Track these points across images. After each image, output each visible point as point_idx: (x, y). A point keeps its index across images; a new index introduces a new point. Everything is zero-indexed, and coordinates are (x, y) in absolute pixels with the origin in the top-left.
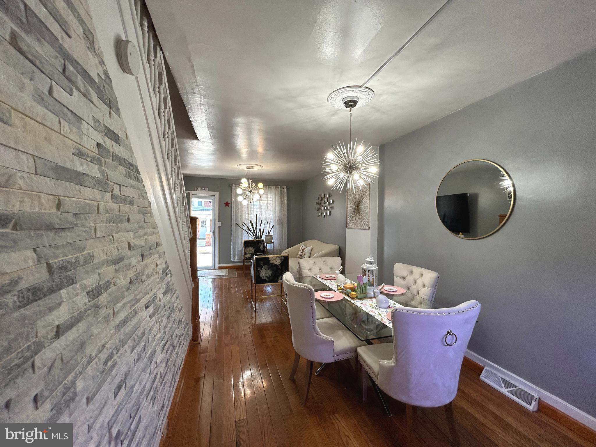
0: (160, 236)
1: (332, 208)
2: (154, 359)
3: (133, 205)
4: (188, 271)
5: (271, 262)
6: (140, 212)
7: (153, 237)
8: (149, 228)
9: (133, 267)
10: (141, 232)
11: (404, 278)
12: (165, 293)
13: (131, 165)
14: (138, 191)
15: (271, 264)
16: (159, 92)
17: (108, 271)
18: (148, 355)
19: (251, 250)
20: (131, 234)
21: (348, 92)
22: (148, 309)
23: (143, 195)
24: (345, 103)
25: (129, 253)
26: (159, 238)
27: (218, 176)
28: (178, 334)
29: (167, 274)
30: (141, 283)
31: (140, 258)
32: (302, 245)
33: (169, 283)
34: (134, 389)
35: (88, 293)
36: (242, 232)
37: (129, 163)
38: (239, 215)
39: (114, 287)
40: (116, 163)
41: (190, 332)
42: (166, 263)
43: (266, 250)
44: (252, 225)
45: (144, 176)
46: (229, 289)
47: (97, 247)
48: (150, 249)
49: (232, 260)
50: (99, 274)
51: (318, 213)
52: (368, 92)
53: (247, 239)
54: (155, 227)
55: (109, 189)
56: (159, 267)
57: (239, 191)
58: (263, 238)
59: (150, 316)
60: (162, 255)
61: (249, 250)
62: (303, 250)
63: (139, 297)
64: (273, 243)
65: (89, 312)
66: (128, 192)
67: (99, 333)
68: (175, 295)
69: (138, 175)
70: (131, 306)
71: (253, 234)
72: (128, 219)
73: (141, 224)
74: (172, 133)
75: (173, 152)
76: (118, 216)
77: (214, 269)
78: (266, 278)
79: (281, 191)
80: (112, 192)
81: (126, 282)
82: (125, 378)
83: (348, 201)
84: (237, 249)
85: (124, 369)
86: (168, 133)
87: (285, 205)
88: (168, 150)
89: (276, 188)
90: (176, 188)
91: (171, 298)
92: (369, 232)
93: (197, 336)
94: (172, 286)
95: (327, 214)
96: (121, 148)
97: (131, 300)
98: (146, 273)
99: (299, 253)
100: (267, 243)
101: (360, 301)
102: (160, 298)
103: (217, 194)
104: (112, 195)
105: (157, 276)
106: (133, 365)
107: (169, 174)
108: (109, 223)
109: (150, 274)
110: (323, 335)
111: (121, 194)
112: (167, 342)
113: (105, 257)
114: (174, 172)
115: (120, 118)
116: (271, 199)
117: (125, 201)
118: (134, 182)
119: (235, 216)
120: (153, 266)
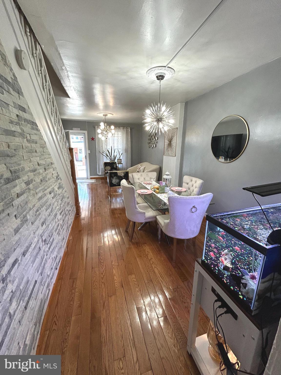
0: (52, 159)
1: (157, 142)
2: (57, 217)
3: (37, 144)
4: (71, 179)
5: (119, 175)
6: (41, 147)
7: (49, 160)
8: (46, 155)
9: (41, 174)
10: (42, 157)
11: (188, 184)
12: (58, 188)
13: (33, 122)
14: (38, 136)
15: (118, 176)
16: (41, 73)
17: (31, 174)
18: (53, 214)
19: (109, 168)
20: (38, 158)
21: (157, 70)
22: (51, 194)
23: (41, 138)
24: (157, 77)
25: (39, 167)
26: (52, 160)
27: (86, 120)
28: (68, 209)
29: (58, 179)
30: (46, 182)
31: (44, 170)
32: (139, 165)
33: (60, 184)
34: (49, 226)
35: (25, 183)
36: (103, 157)
37: (32, 122)
38: (101, 146)
39: (34, 182)
40: (26, 123)
41: (75, 210)
42: (57, 173)
43: (117, 168)
44: (109, 153)
45: (40, 127)
46: (97, 190)
47: (25, 164)
48: (48, 166)
49: (98, 174)
50: (28, 176)
51: (149, 146)
52: (170, 70)
53: (106, 161)
54: (50, 155)
55: (25, 137)
56: (54, 175)
57: (99, 131)
58: (116, 161)
59: (52, 198)
60: (55, 169)
61: (107, 168)
62: (139, 168)
63: (46, 188)
64: (122, 164)
65: (27, 190)
66: (34, 137)
67: (32, 200)
68: (64, 190)
69: (37, 127)
70: (43, 192)
71: (110, 159)
72: (36, 151)
73: (42, 153)
74: (52, 98)
75: (54, 109)
76: (31, 150)
77: (88, 179)
78: (116, 184)
79: (127, 130)
80: (27, 138)
81: (39, 181)
82: (45, 221)
83: (166, 139)
84: (100, 167)
85: (44, 217)
86: (50, 99)
87: (130, 140)
88: (51, 109)
89: (123, 128)
90: (59, 131)
91: (62, 191)
92: (175, 158)
93: (79, 213)
94: (62, 185)
95: (154, 146)
96: (27, 114)
97: (43, 189)
98: (48, 177)
99: (137, 170)
100: (118, 164)
101: (160, 194)
102: (56, 190)
103: (86, 132)
104: (27, 140)
105: (53, 179)
106: (47, 217)
107: (54, 124)
108: (28, 153)
109: (50, 178)
110: (140, 210)
111: (31, 138)
112: (62, 211)
113: (29, 169)
114: (57, 122)
115: (24, 97)
116: (121, 136)
117: (33, 142)
118: (35, 132)
119: (98, 147)
120: (51, 174)
